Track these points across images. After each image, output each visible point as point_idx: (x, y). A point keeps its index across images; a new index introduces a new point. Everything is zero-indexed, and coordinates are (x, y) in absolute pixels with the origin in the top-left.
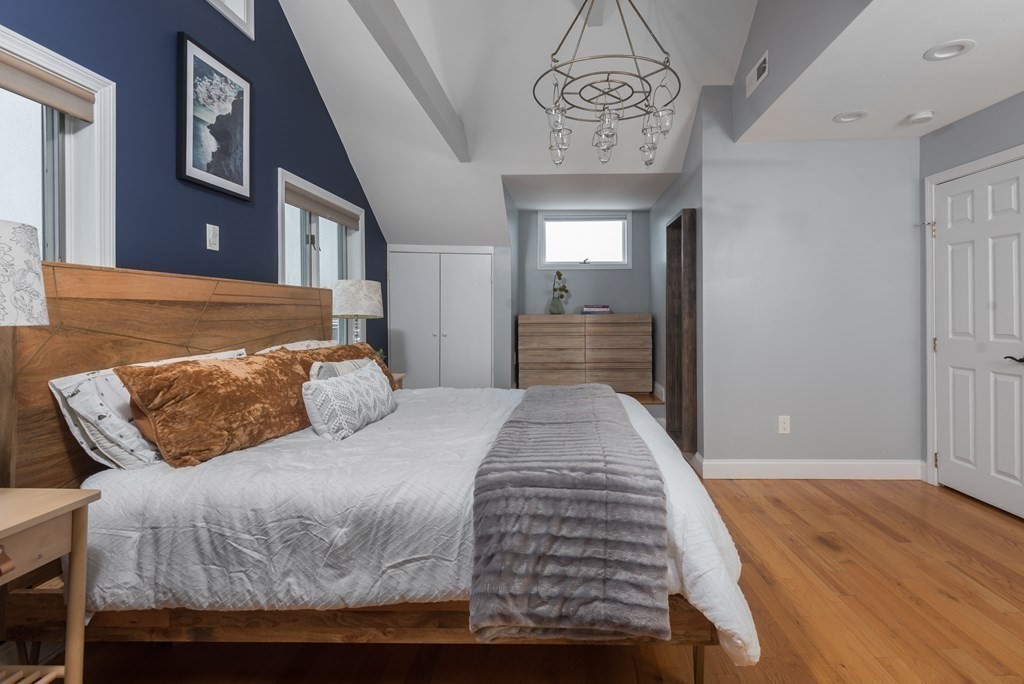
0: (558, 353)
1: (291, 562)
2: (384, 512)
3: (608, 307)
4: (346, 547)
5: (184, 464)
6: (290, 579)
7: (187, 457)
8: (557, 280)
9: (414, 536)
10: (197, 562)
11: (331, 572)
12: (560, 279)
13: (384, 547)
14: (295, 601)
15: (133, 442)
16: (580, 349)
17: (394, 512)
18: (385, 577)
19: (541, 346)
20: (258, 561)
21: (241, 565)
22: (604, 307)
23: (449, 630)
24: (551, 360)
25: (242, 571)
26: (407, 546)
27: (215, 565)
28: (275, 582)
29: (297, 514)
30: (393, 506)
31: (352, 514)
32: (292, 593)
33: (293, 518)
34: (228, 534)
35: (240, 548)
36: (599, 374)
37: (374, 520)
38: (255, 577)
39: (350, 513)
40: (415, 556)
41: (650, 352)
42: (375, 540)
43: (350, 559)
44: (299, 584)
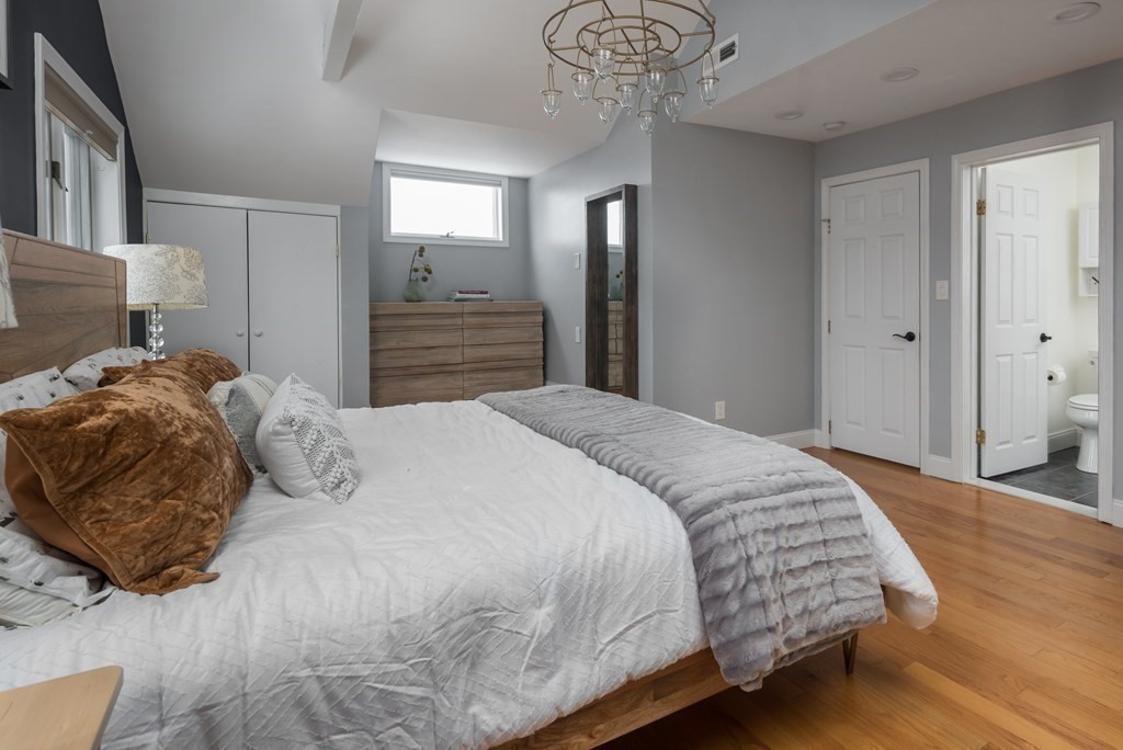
0: (426, 353)
1: (470, 683)
2: (594, 572)
3: (486, 293)
4: (553, 633)
5: (172, 583)
6: (474, 709)
7: (175, 570)
8: (417, 256)
9: (633, 593)
10: (307, 739)
11: (535, 675)
12: (421, 255)
13: (596, 618)
14: (488, 738)
15: (34, 566)
16: (457, 346)
17: (605, 568)
18: (604, 657)
19: (403, 344)
20: (422, 698)
21: (395, 715)
22: (482, 293)
23: (664, 700)
24: (416, 362)
25: (398, 725)
26: (626, 608)
27: (344, 732)
28: (454, 721)
29: (473, 607)
30: (602, 559)
31: (553, 586)
32: (483, 727)
33: (467, 614)
34: (366, 673)
35: (391, 688)
36: (480, 376)
37: (582, 586)
38: (421, 725)
39: (549, 584)
40: (638, 618)
41: (541, 346)
42: (586, 611)
43: (557, 648)
44: (489, 710)
